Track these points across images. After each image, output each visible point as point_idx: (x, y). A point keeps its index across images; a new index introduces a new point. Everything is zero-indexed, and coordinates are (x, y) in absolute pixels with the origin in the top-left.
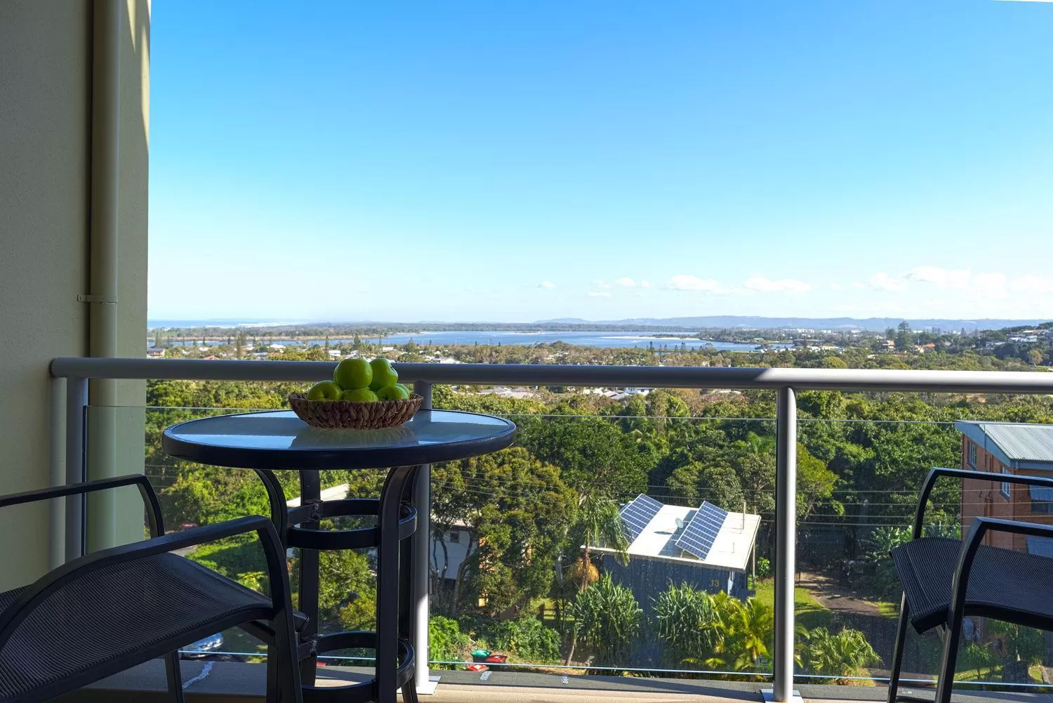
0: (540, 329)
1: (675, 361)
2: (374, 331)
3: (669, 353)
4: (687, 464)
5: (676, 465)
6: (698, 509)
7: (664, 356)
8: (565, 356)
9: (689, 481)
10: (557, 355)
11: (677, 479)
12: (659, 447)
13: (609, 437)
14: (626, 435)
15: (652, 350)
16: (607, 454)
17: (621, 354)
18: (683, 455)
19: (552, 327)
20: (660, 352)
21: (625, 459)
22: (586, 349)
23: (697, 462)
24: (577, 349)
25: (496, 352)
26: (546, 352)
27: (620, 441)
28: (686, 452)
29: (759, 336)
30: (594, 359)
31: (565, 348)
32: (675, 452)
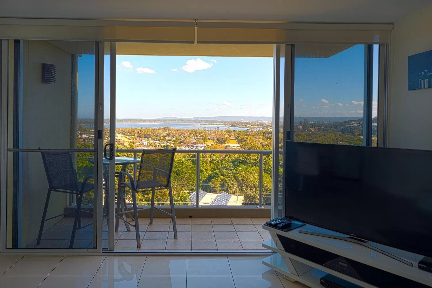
0: (159, 121)
1: (215, 135)
2: (87, 123)
3: (212, 132)
4: (217, 177)
5: (213, 177)
6: (220, 195)
7: (210, 133)
8: (169, 133)
9: (217, 184)
10: (166, 133)
11: (213, 183)
12: (207, 170)
13: (186, 167)
14: (193, 166)
15: (205, 130)
16: (185, 173)
17: (193, 132)
18: (216, 174)
19: (164, 120)
20: (209, 131)
21: (192, 175)
22: (178, 130)
23: (221, 176)
24: (174, 130)
25: (140, 131)
26: (161, 131)
27: (191, 168)
28: (217, 172)
29: (249, 124)
30: (182, 134)
31: (170, 129)
32: (213, 173)
